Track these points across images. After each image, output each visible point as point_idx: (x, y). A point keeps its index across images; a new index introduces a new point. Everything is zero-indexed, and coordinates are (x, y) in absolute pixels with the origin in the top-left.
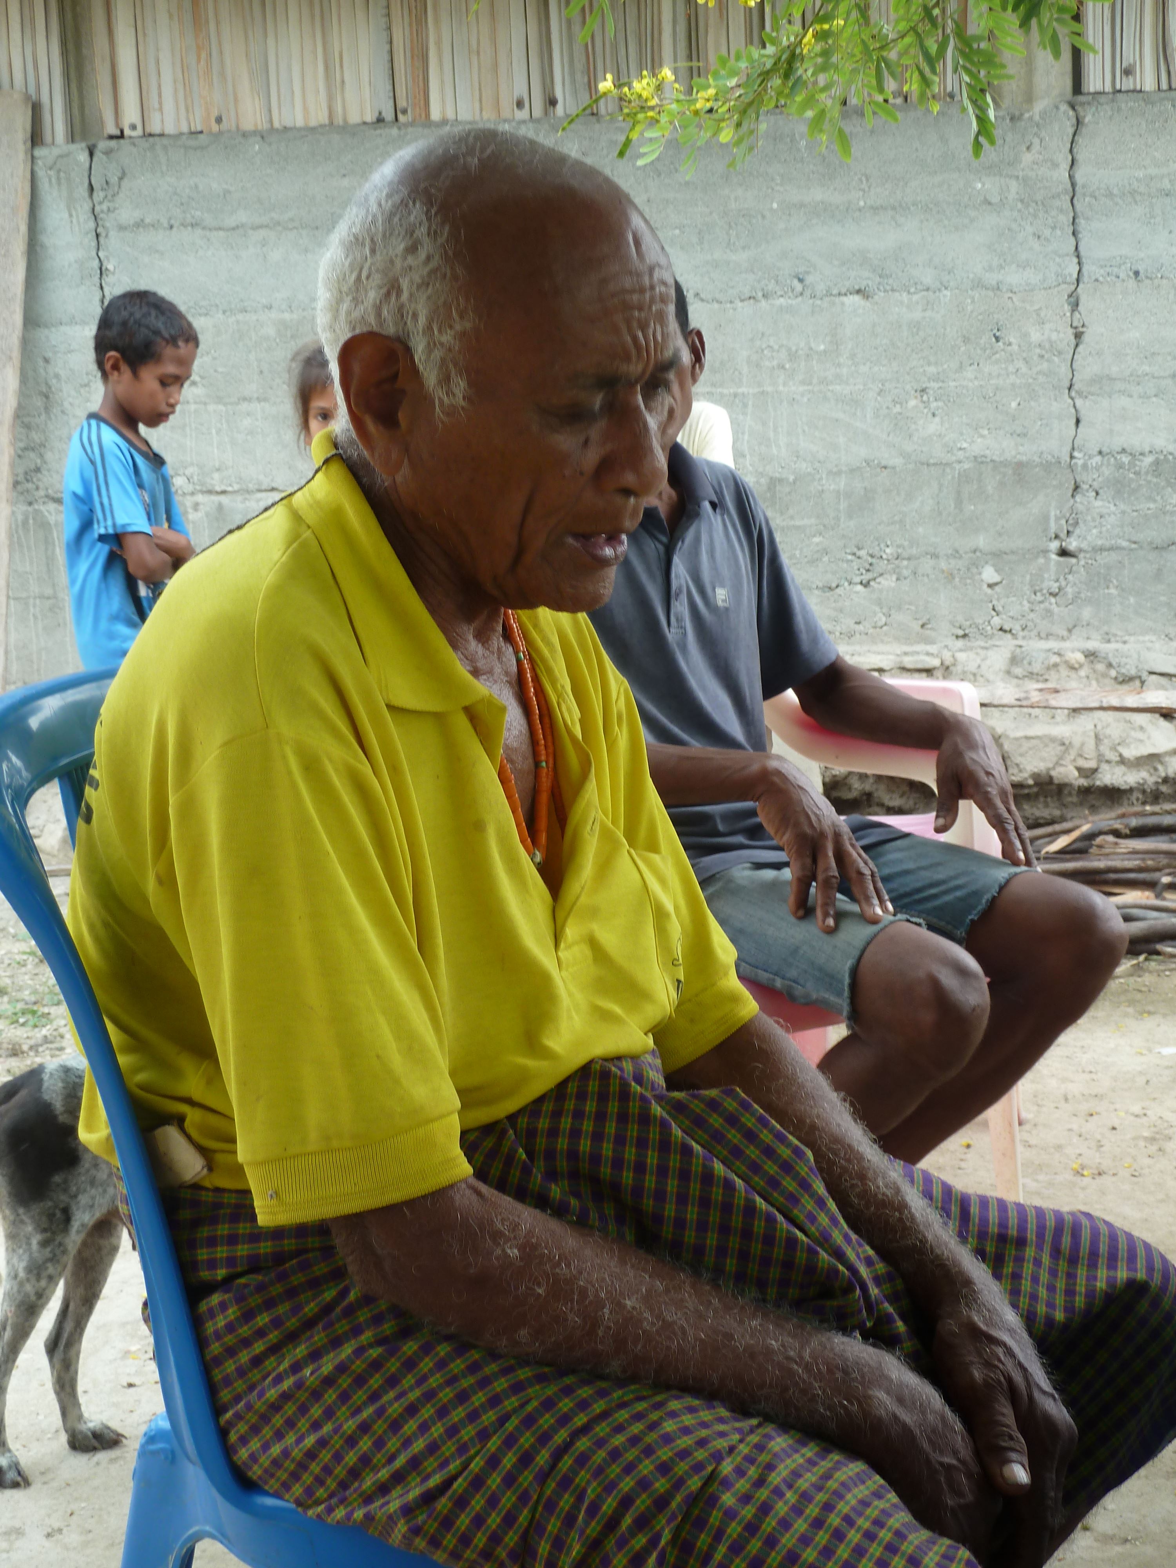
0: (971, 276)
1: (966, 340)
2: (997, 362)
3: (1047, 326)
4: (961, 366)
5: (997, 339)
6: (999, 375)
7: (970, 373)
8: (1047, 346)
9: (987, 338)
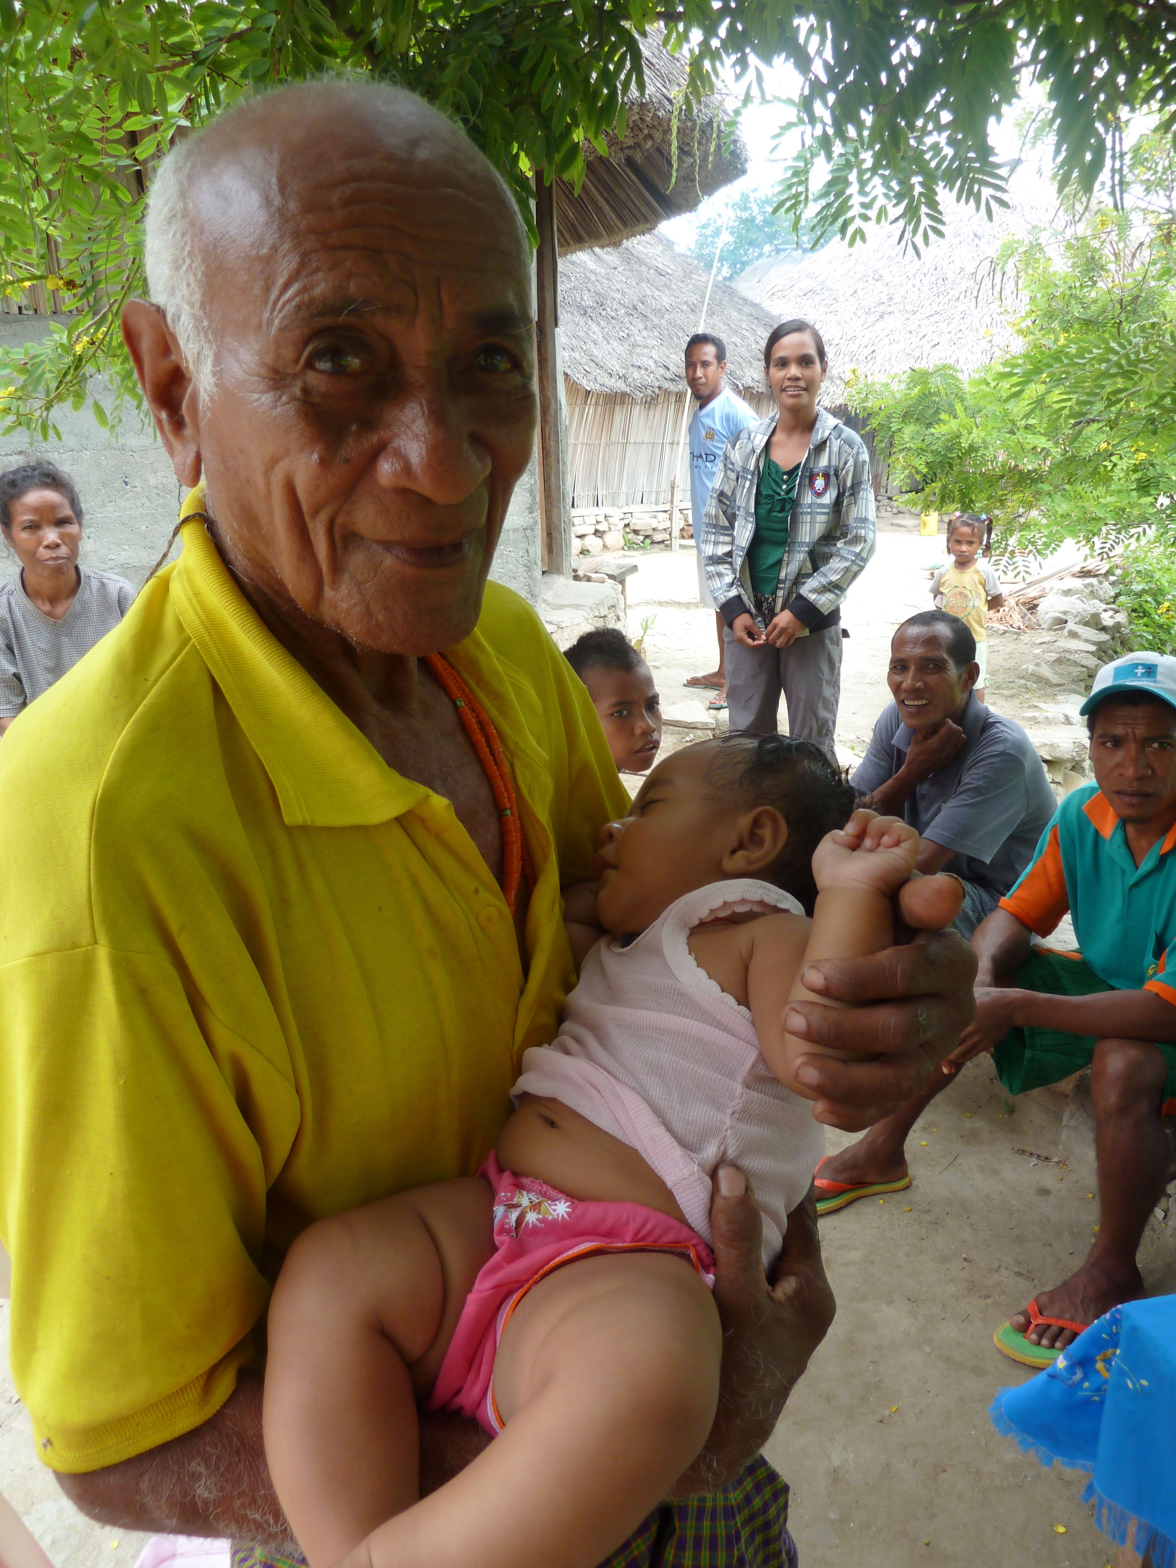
0: (103, 440)
1: (104, 484)
2: (128, 499)
3: (159, 474)
4: (103, 504)
5: (126, 483)
6: (131, 508)
7: (110, 507)
8: (161, 487)
9: (119, 484)
